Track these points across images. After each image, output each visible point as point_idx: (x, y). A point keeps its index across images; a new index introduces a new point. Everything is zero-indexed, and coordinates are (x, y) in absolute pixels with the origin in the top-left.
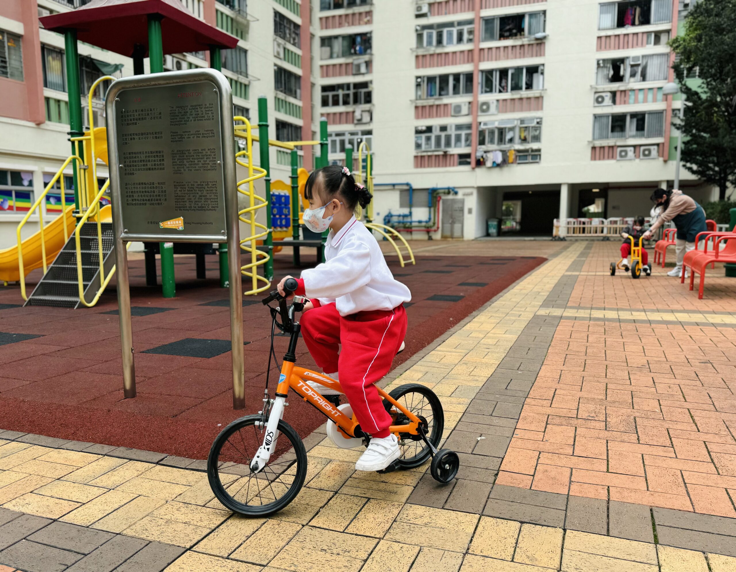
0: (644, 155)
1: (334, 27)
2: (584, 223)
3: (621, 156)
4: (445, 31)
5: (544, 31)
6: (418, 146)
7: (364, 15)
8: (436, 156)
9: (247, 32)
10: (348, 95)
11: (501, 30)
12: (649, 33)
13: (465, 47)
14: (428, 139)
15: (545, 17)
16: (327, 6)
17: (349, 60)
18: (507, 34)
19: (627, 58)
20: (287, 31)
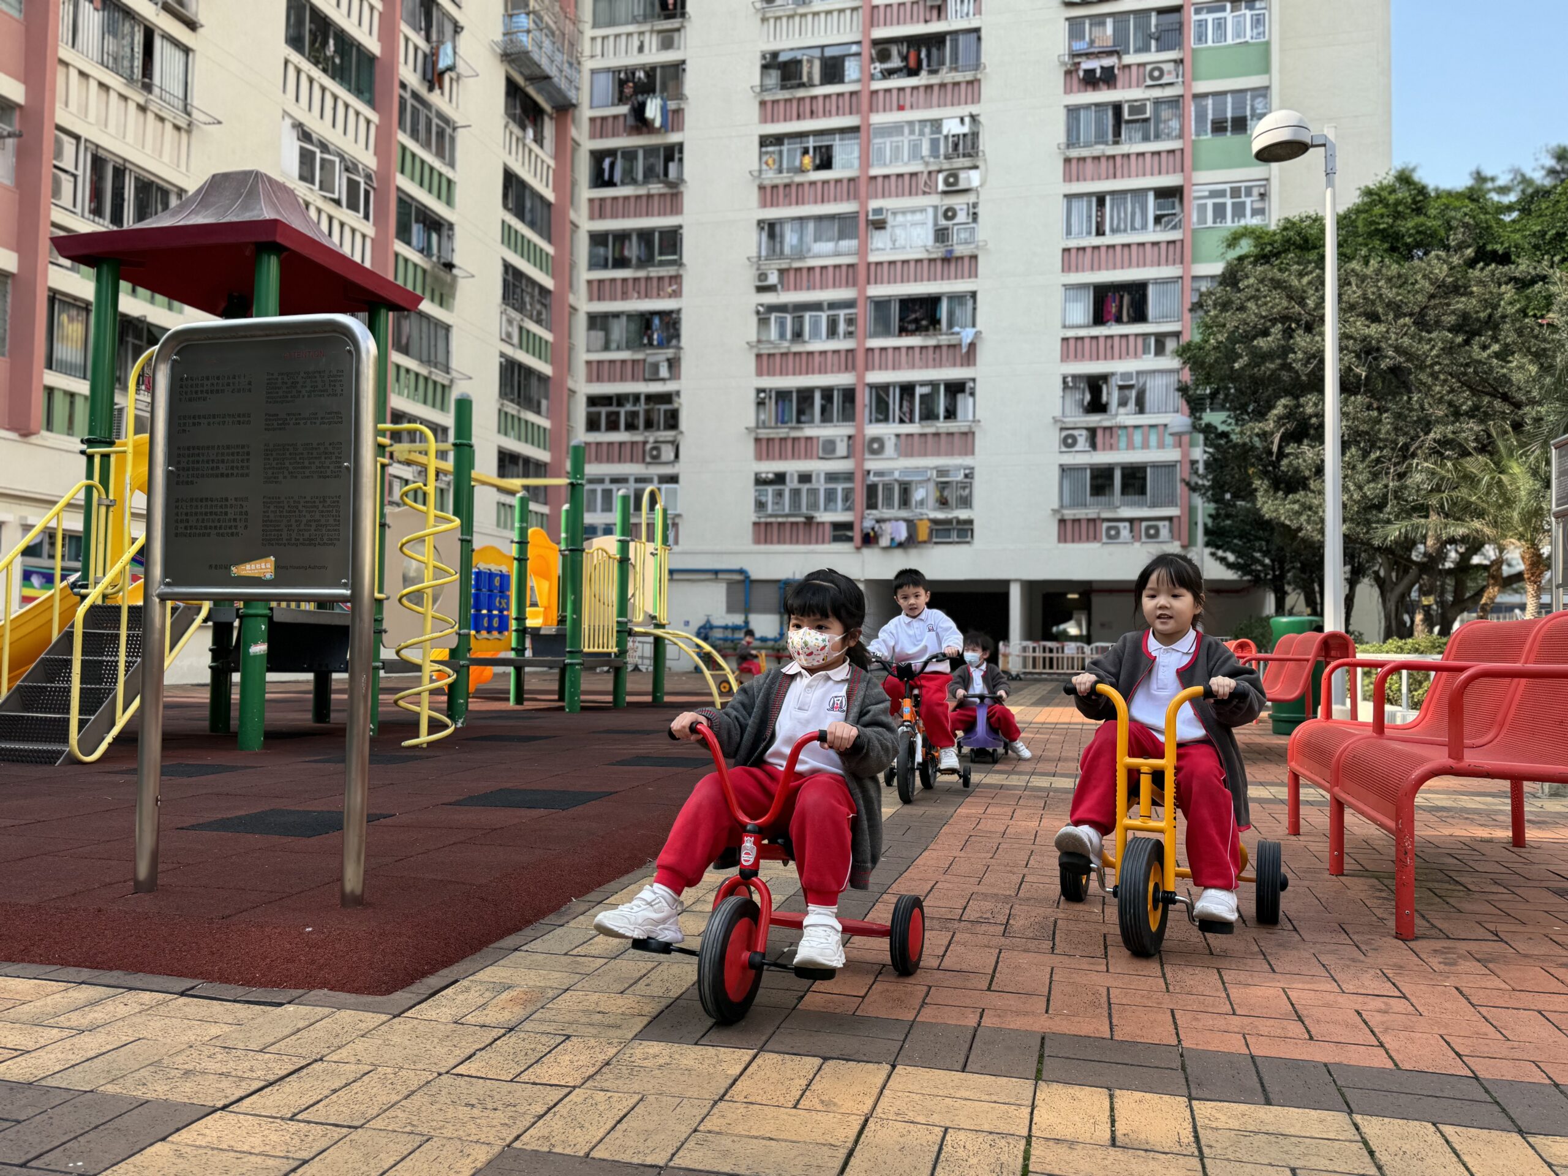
0: (1149, 536)
1: (613, 298)
2: (1051, 651)
3: (1109, 537)
4: (807, 316)
5: (974, 325)
6: (760, 505)
7: (667, 281)
8: (792, 524)
9: (453, 296)
10: (634, 415)
11: (902, 320)
12: (1146, 336)
13: (841, 344)
14: (780, 494)
15: (975, 302)
16: (602, 262)
17: (639, 356)
18: (912, 327)
19: (1113, 374)
20: (527, 299)
